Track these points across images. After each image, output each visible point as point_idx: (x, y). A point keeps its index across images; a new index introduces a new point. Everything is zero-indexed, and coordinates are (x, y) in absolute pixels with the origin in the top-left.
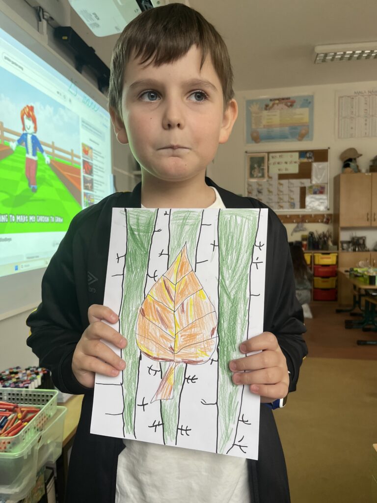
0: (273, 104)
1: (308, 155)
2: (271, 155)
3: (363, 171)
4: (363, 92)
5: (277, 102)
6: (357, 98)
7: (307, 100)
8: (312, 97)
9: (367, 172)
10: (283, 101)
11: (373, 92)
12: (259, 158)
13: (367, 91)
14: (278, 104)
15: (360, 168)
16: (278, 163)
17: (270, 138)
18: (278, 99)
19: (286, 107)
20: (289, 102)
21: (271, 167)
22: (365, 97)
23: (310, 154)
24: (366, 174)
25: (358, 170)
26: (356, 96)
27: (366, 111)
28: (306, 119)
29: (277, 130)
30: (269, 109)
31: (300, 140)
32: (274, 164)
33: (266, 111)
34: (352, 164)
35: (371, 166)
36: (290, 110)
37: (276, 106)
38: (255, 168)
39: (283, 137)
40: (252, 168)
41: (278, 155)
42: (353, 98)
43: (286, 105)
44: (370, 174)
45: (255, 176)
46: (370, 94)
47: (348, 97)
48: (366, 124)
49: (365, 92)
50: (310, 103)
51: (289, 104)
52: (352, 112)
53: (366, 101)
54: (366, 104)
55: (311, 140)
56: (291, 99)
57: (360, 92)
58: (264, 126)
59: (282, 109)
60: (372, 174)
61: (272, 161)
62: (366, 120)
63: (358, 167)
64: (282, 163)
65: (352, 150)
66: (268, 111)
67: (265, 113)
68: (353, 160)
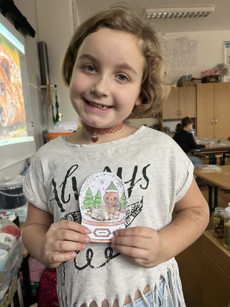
11: (177, 39)
13: (174, 39)
24: (177, 88)
35: (178, 84)
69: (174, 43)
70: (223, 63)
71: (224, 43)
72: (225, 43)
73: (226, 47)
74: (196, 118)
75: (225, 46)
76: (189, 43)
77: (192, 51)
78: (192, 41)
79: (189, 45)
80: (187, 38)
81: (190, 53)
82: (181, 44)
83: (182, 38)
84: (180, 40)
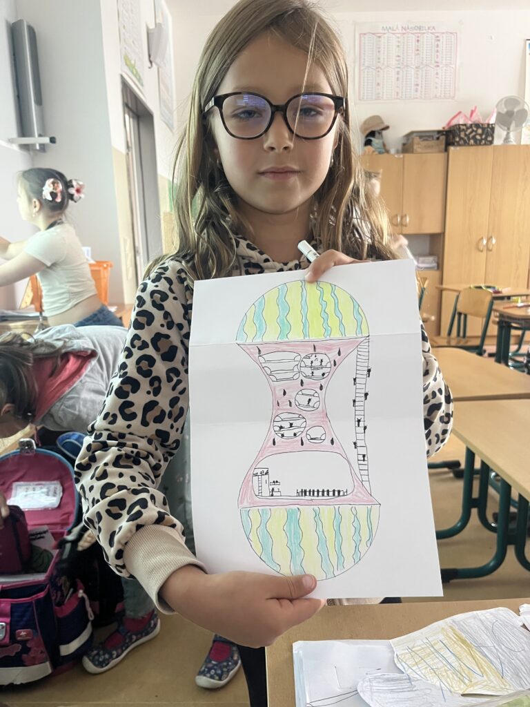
3: (393, 151)
4: (395, 29)
6: (386, 35)
9: (398, 152)
11: (408, 28)
13: (400, 28)
15: (387, 147)
22: (398, 35)
24: (396, 156)
25: (385, 149)
26: (384, 34)
27: (398, 58)
34: (375, 141)
35: (404, 145)
42: (380, 37)
44: (401, 156)
46: (404, 32)
47: (373, 34)
48: (398, 79)
49: (397, 28)
52: (379, 59)
53: (399, 42)
54: (398, 46)
57: (390, 28)
60: (404, 156)
62: (398, 73)
63: (384, 145)
65: (376, 119)
68: (377, 135)
69: (398, 38)
70: (519, 94)
71: (528, 42)
72: (529, 44)
74: (443, 233)
75: (528, 51)
76: (439, 40)
77: (444, 61)
78: (444, 35)
79: (438, 46)
80: (434, 28)
81: (438, 66)
82: (418, 41)
83: (420, 28)
84: (415, 31)
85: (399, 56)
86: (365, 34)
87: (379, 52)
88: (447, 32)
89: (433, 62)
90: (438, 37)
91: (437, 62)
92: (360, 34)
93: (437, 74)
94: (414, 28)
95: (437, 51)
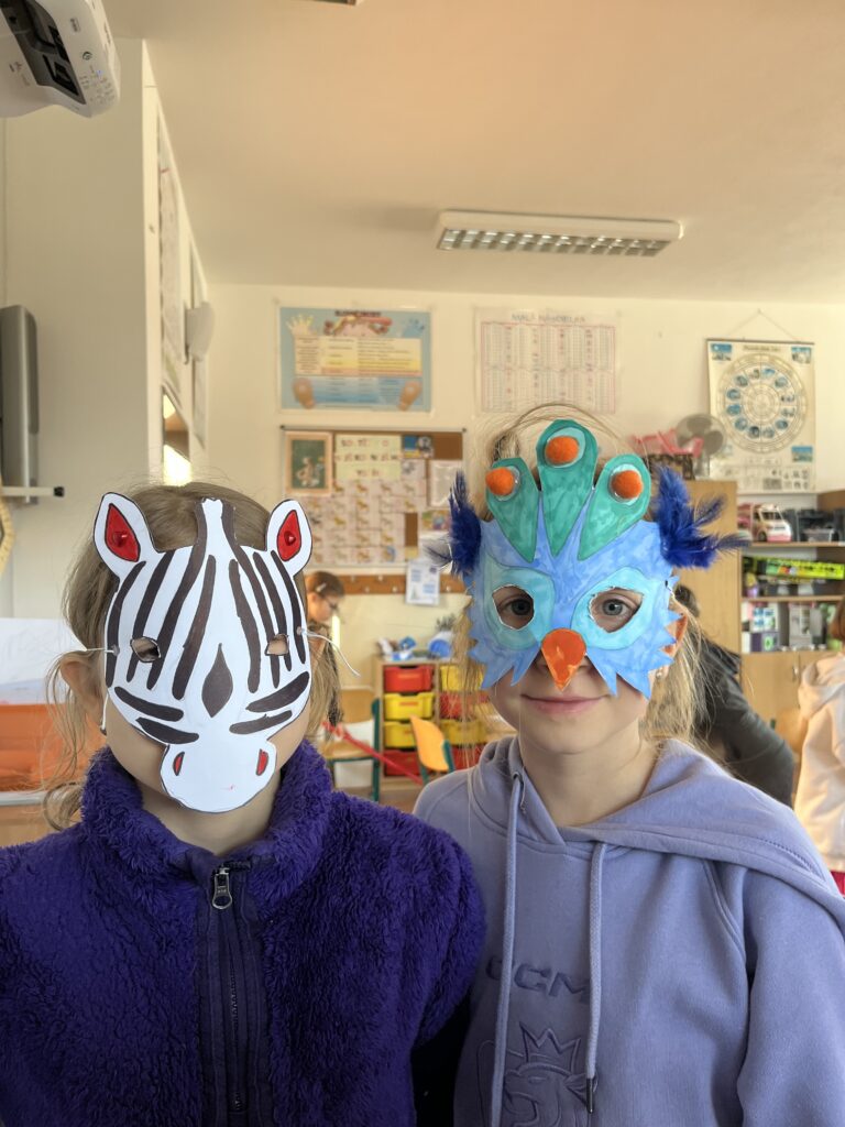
0: (344, 323)
1: (421, 442)
2: (340, 438)
4: (529, 317)
5: (351, 318)
6: (518, 327)
7: (417, 322)
8: (427, 316)
10: (363, 318)
11: (548, 318)
12: (314, 442)
13: (536, 316)
14: (353, 324)
16: (357, 457)
17: (337, 398)
18: (354, 313)
19: (372, 333)
20: (378, 322)
21: (340, 464)
22: (534, 327)
23: (425, 441)
26: (516, 324)
27: (536, 358)
28: (415, 364)
29: (353, 382)
30: (335, 333)
31: (404, 409)
32: (347, 458)
33: (328, 337)
36: (382, 341)
37: (349, 327)
38: (303, 466)
39: (365, 399)
40: (296, 465)
41: (355, 438)
42: (510, 328)
43: (372, 328)
45: (304, 483)
46: (542, 322)
47: (501, 324)
48: (536, 385)
49: (533, 317)
50: (423, 328)
51: (378, 326)
52: (509, 357)
53: (536, 336)
54: (536, 342)
55: (428, 410)
56: (383, 317)
57: (523, 317)
58: (324, 370)
59: (363, 335)
61: (341, 451)
62: (537, 377)
64: (364, 456)
66: (331, 337)
67: (325, 341)
69: (534, 330)
70: (704, 411)
71: (710, 343)
72: (713, 346)
73: (715, 359)
75: (711, 355)
76: (590, 336)
77: (599, 364)
78: (598, 330)
79: (589, 343)
80: (583, 319)
81: (590, 370)
82: (562, 336)
83: (564, 319)
84: (557, 323)
85: (536, 355)
86: (488, 323)
87: (509, 348)
88: (601, 326)
89: (584, 364)
90: (588, 331)
91: (589, 365)
92: (483, 323)
93: (590, 380)
94: (556, 319)
95: (589, 350)
